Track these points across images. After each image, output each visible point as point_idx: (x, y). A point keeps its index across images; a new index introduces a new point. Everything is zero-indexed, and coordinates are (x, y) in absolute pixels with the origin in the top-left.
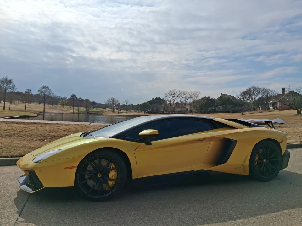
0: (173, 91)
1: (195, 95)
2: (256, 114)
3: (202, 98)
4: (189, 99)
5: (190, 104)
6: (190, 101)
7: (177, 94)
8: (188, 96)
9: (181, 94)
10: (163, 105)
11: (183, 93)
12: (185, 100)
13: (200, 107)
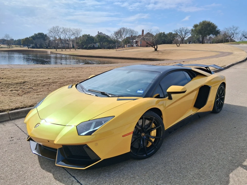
0: (56, 27)
1: (78, 32)
2: (127, 51)
3: (83, 36)
4: (72, 36)
5: (73, 41)
6: (73, 37)
7: (61, 30)
8: (71, 33)
9: (65, 31)
10: (47, 41)
11: (66, 30)
12: (68, 36)
13: (81, 44)
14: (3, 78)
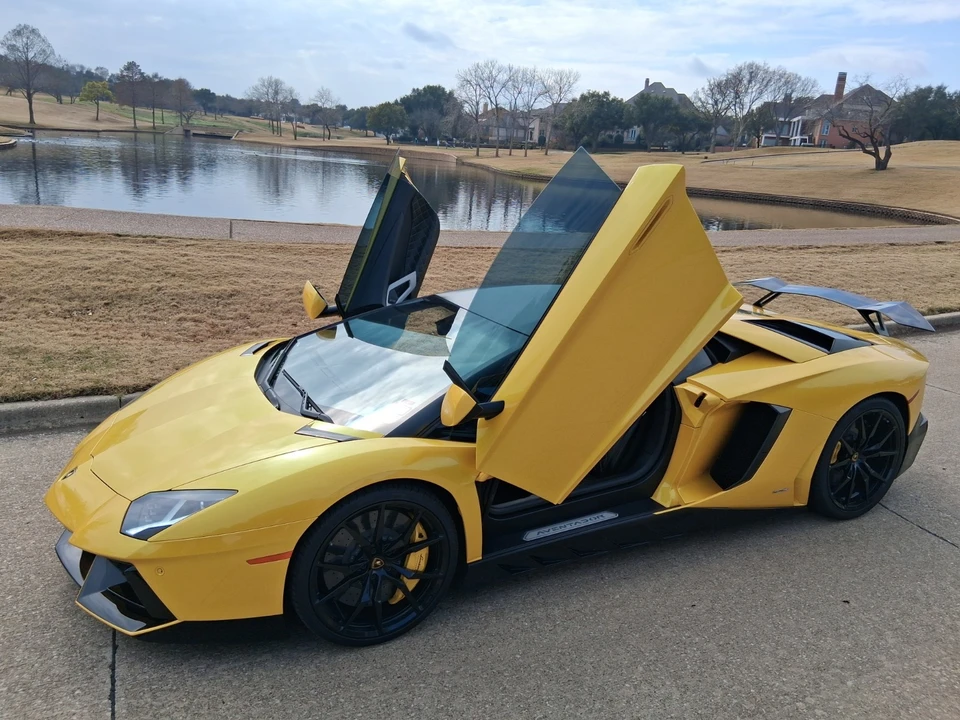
0: (486, 65)
1: (564, 81)
2: (748, 162)
3: (583, 98)
4: (540, 99)
5: (542, 115)
6: (543, 104)
7: (502, 77)
8: (538, 88)
9: (515, 80)
10: (451, 118)
11: (520, 75)
12: (526, 99)
13: (572, 129)
14: (174, 275)
